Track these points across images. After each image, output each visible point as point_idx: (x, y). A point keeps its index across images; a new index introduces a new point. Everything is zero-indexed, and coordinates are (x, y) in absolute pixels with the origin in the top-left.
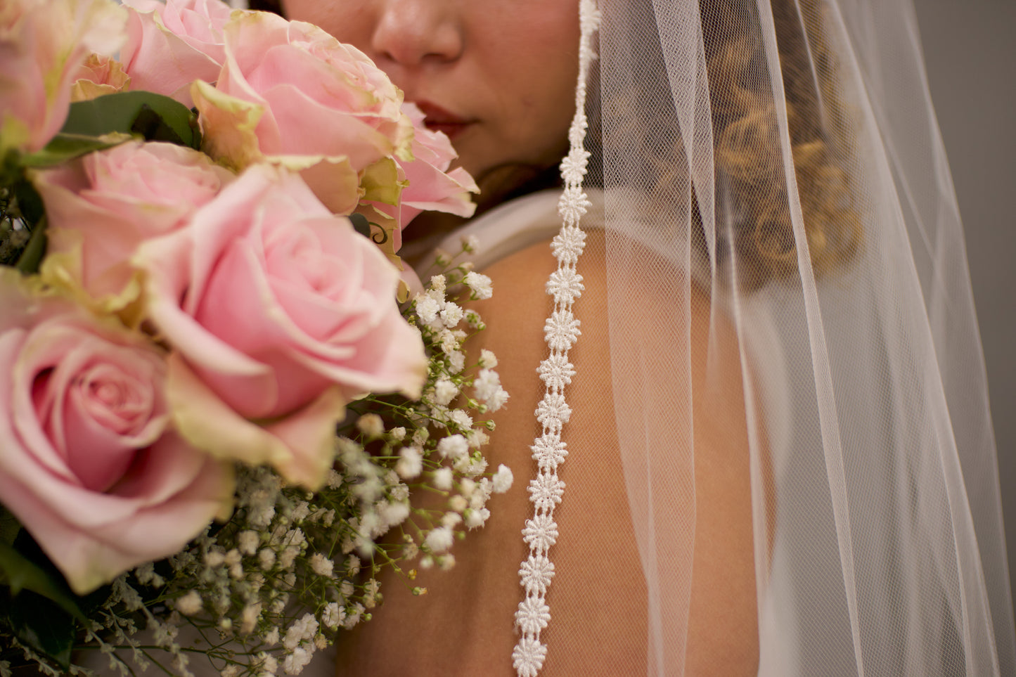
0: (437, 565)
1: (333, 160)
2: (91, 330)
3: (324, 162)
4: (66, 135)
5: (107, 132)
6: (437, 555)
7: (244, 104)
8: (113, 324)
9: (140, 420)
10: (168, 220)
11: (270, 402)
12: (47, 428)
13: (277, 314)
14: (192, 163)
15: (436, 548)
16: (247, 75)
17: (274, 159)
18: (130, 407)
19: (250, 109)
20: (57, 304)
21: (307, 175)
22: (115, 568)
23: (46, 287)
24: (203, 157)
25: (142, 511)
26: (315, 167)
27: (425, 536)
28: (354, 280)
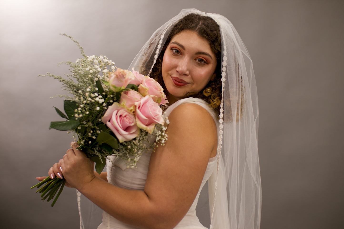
0: (163, 145)
1: (156, 96)
2: (126, 111)
3: (155, 97)
4: (126, 88)
5: (128, 88)
6: (163, 144)
7: (146, 88)
8: (129, 111)
9: (131, 123)
10: (137, 100)
11: (147, 123)
12: (120, 121)
13: (151, 113)
14: (138, 94)
15: (163, 143)
16: (146, 83)
17: (150, 95)
18: (130, 121)
19: (147, 89)
20: (122, 108)
21: (152, 97)
22: (124, 140)
23: (121, 106)
24: (139, 93)
25: (129, 134)
26: (154, 97)
27: (161, 142)
28: (158, 111)
